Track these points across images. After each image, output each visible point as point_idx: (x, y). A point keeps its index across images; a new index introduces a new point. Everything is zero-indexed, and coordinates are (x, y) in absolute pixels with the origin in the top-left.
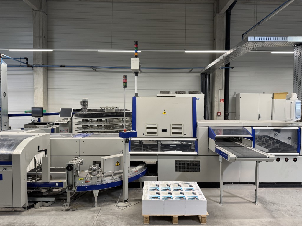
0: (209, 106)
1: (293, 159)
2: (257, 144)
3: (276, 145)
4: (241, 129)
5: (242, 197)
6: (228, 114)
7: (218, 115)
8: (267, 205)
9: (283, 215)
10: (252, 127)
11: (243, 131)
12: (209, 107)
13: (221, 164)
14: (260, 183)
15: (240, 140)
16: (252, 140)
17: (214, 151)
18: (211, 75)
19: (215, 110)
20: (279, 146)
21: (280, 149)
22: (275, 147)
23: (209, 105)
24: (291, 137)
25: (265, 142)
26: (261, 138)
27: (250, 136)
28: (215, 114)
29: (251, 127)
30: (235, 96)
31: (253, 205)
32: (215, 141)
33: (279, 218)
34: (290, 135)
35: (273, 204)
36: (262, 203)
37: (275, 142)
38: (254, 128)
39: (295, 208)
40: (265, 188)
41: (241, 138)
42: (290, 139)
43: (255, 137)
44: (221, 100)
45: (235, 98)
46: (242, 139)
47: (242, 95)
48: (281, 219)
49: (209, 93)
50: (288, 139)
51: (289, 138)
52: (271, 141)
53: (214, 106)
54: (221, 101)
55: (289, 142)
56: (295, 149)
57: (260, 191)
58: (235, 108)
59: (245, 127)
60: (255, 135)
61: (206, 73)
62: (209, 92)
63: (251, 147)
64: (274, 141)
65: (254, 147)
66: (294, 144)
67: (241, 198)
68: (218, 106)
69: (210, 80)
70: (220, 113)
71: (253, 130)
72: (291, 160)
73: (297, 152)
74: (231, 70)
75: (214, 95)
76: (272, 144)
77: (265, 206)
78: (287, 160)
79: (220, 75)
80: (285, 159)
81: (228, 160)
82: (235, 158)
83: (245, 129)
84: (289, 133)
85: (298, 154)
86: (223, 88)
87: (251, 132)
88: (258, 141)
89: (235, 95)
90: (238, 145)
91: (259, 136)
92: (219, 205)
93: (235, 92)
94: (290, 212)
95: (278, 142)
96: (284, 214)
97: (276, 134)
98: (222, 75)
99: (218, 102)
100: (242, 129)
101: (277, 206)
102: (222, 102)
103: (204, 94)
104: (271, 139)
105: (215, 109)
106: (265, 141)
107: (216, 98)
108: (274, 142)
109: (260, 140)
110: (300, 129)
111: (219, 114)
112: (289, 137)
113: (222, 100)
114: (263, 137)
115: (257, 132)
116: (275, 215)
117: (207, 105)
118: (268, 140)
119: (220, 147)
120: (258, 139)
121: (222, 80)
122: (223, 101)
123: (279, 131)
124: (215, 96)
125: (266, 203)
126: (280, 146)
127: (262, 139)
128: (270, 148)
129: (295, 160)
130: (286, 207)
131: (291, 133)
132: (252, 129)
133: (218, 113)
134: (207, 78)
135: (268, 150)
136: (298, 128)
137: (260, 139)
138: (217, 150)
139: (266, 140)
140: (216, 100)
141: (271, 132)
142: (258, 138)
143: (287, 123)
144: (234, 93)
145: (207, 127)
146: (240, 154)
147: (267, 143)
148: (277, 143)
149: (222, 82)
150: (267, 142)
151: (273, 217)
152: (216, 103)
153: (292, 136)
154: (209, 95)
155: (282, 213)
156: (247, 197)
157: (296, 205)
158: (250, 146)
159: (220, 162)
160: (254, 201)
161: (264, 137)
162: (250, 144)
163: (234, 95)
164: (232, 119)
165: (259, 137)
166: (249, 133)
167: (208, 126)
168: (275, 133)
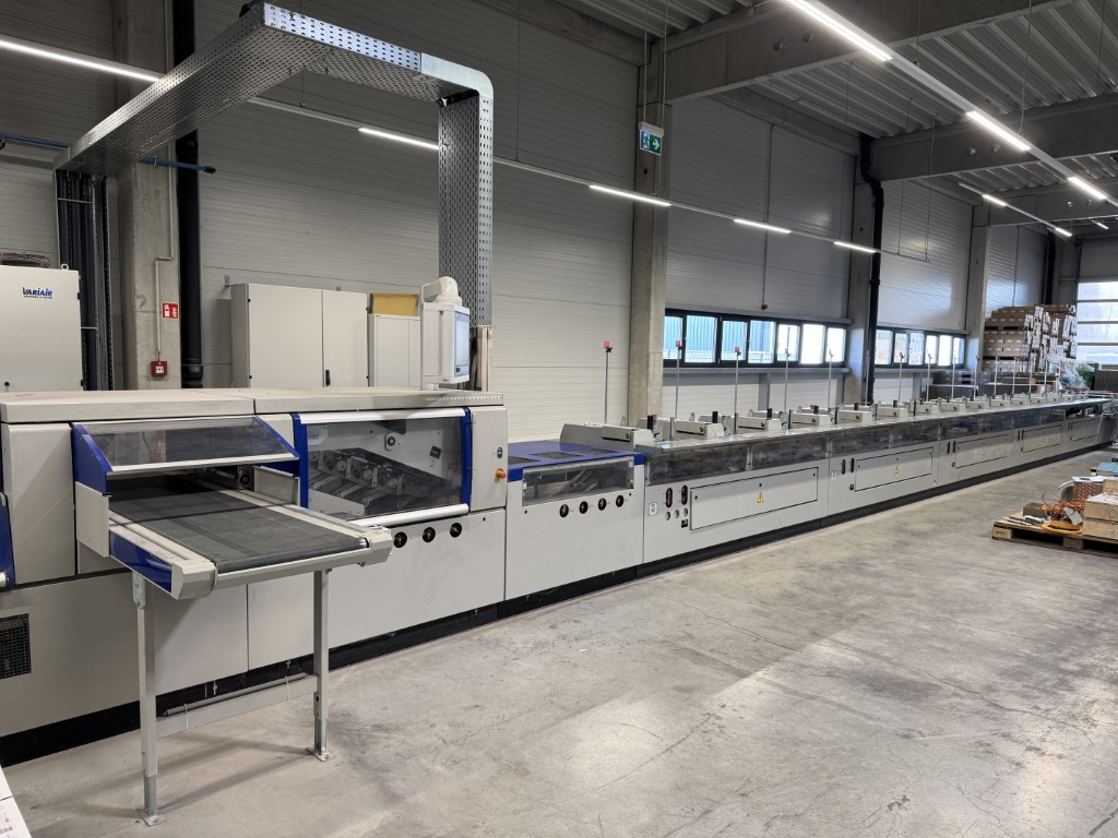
0: (108, 333)
1: (449, 527)
2: (320, 489)
3: (392, 483)
4: (244, 428)
5: (260, 739)
6: (202, 368)
7: (155, 375)
8: (364, 744)
9: (427, 770)
10: (294, 414)
11: (254, 434)
12: (109, 339)
13: (141, 614)
14: (332, 652)
15: (244, 477)
16: (296, 473)
17: (105, 553)
18: (111, 188)
19: (139, 352)
20: (399, 488)
21: (404, 496)
22: (389, 491)
23: (108, 328)
24: (439, 446)
25: (349, 476)
26: (332, 459)
27: (289, 456)
28: (142, 369)
29: (289, 417)
30: (228, 296)
31: (310, 765)
32: (107, 499)
33: (414, 792)
34: (436, 438)
35: (387, 730)
36: (344, 744)
37: (389, 473)
38: (305, 419)
39: (463, 724)
40: (354, 667)
41: (249, 470)
42: (437, 456)
43: (310, 458)
44: (167, 307)
45: (229, 302)
46: (253, 474)
47: (256, 291)
48: (421, 797)
49: (106, 272)
50: (432, 454)
51: (435, 452)
52: (371, 468)
53: (135, 334)
54: (167, 314)
55: (434, 468)
56: (453, 492)
57: (335, 686)
58: (231, 346)
59: (265, 418)
60: (309, 450)
61: (86, 177)
62: (106, 266)
63: (294, 503)
64: (385, 466)
65: (305, 503)
66: (450, 473)
67: (256, 746)
68: (152, 333)
69: (104, 210)
70: (164, 364)
71: (300, 431)
72: (442, 534)
73: (462, 502)
74: (204, 180)
75: (132, 283)
76: (375, 480)
77: (357, 753)
78: (429, 536)
79: (157, 192)
80: (422, 533)
81: (175, 593)
82: (209, 578)
83: (263, 424)
84: (436, 432)
85: (464, 507)
86: (170, 254)
87: (290, 439)
88: (323, 475)
89: (229, 290)
90: (233, 505)
91: (326, 455)
92: (142, 824)
93: (227, 279)
94: (452, 748)
95: (399, 469)
96: (429, 766)
97: (392, 441)
98: (162, 196)
99: (151, 315)
100: (251, 427)
101: (403, 737)
102: (171, 316)
103: (77, 272)
104: (374, 459)
105: (139, 346)
106: (349, 471)
107: (140, 297)
108: (383, 474)
109: (331, 468)
110: (468, 413)
111: (159, 370)
112: (434, 448)
113: (171, 306)
114: (343, 456)
115: (316, 436)
116: (398, 786)
117: (98, 328)
118: (362, 464)
119: (136, 527)
120: (320, 468)
121: (164, 220)
122: (174, 313)
123: (399, 426)
124: (137, 286)
125: (359, 735)
126: (404, 486)
127: (340, 465)
128: (370, 499)
129: (456, 531)
130: (435, 730)
131: (442, 432)
132: (296, 423)
133: (154, 365)
134: (89, 199)
135: (360, 508)
136: (461, 413)
137: (331, 465)
138: (119, 545)
139: (352, 467)
140: (143, 308)
141: (371, 432)
142: (321, 461)
143: (428, 396)
144: (223, 283)
145: (67, 427)
146: (236, 547)
147: (358, 477)
148: (395, 475)
149: (165, 225)
150: (357, 474)
151: (392, 798)
152: (141, 321)
153: (445, 443)
154: (107, 283)
155: (423, 761)
156: (283, 734)
157: (467, 709)
158: (290, 500)
159: (135, 606)
160: (311, 744)
161: (345, 454)
162: (286, 492)
163: (223, 292)
164: (218, 384)
165: (325, 458)
166: (283, 441)
167: (70, 422)
168: (388, 437)
